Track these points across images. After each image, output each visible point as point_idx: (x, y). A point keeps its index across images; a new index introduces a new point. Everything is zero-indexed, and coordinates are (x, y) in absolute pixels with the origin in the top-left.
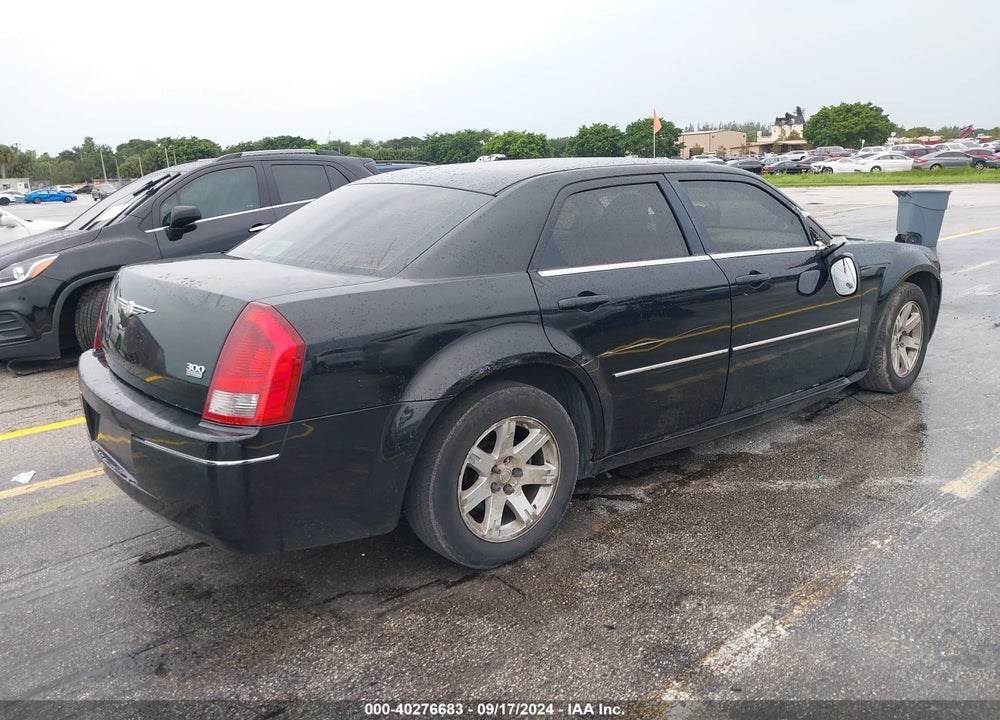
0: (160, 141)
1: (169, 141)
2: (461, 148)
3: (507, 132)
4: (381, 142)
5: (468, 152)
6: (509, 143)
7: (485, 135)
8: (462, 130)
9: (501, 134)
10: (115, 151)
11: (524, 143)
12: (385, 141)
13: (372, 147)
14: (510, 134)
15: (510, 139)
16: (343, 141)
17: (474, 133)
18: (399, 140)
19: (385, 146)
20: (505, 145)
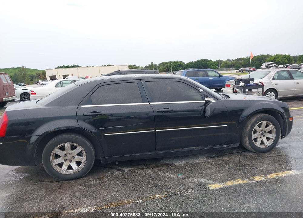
0: (169, 62)
1: (171, 62)
2: (258, 60)
3: (276, 54)
4: (233, 60)
5: (261, 62)
6: (276, 58)
7: (268, 56)
8: (260, 55)
9: (274, 55)
10: (158, 65)
11: (282, 58)
12: (234, 59)
13: (230, 61)
14: (277, 55)
15: (277, 57)
16: (221, 60)
17: (263, 55)
18: (239, 59)
19: (234, 61)
20: (275, 59)
